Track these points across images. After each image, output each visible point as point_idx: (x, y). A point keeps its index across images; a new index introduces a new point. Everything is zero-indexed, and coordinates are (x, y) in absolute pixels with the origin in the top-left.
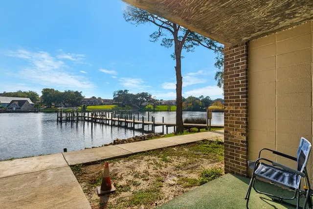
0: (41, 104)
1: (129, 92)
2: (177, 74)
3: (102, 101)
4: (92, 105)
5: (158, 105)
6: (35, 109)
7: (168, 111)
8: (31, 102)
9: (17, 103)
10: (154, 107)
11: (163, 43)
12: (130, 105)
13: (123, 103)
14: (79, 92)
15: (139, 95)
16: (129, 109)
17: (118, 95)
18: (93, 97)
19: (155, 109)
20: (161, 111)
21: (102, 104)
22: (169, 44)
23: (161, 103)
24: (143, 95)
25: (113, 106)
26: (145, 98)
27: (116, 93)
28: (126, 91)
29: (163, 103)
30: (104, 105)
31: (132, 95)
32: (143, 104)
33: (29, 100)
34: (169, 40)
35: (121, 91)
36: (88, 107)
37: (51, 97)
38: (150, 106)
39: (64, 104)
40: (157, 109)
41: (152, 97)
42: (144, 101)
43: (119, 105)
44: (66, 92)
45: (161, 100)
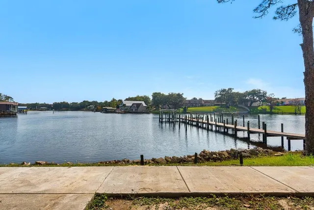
0: (151, 106)
1: (233, 91)
2: (304, 55)
3: (203, 102)
4: (193, 106)
5: (278, 105)
6: (147, 111)
7: (295, 114)
8: (144, 105)
9: (135, 105)
10: (271, 108)
11: (277, 16)
12: (236, 106)
13: (227, 103)
14: (181, 94)
15: (248, 94)
16: (235, 111)
17: (220, 94)
18: (194, 98)
19: (273, 111)
20: (283, 113)
21: (202, 106)
22: (289, 14)
23: (282, 102)
24: (254, 93)
25: (214, 107)
26: (257, 96)
27: (218, 93)
28: (230, 89)
29: (287, 103)
30: (205, 106)
31: (238, 94)
32: (255, 104)
33: (143, 103)
34: (288, 7)
35: (224, 90)
36: (189, 108)
37: (158, 100)
38: (264, 107)
39: (168, 106)
40: (276, 111)
41: (268, 95)
42: (255, 101)
43: (222, 106)
44: (170, 95)
45: (283, 98)
